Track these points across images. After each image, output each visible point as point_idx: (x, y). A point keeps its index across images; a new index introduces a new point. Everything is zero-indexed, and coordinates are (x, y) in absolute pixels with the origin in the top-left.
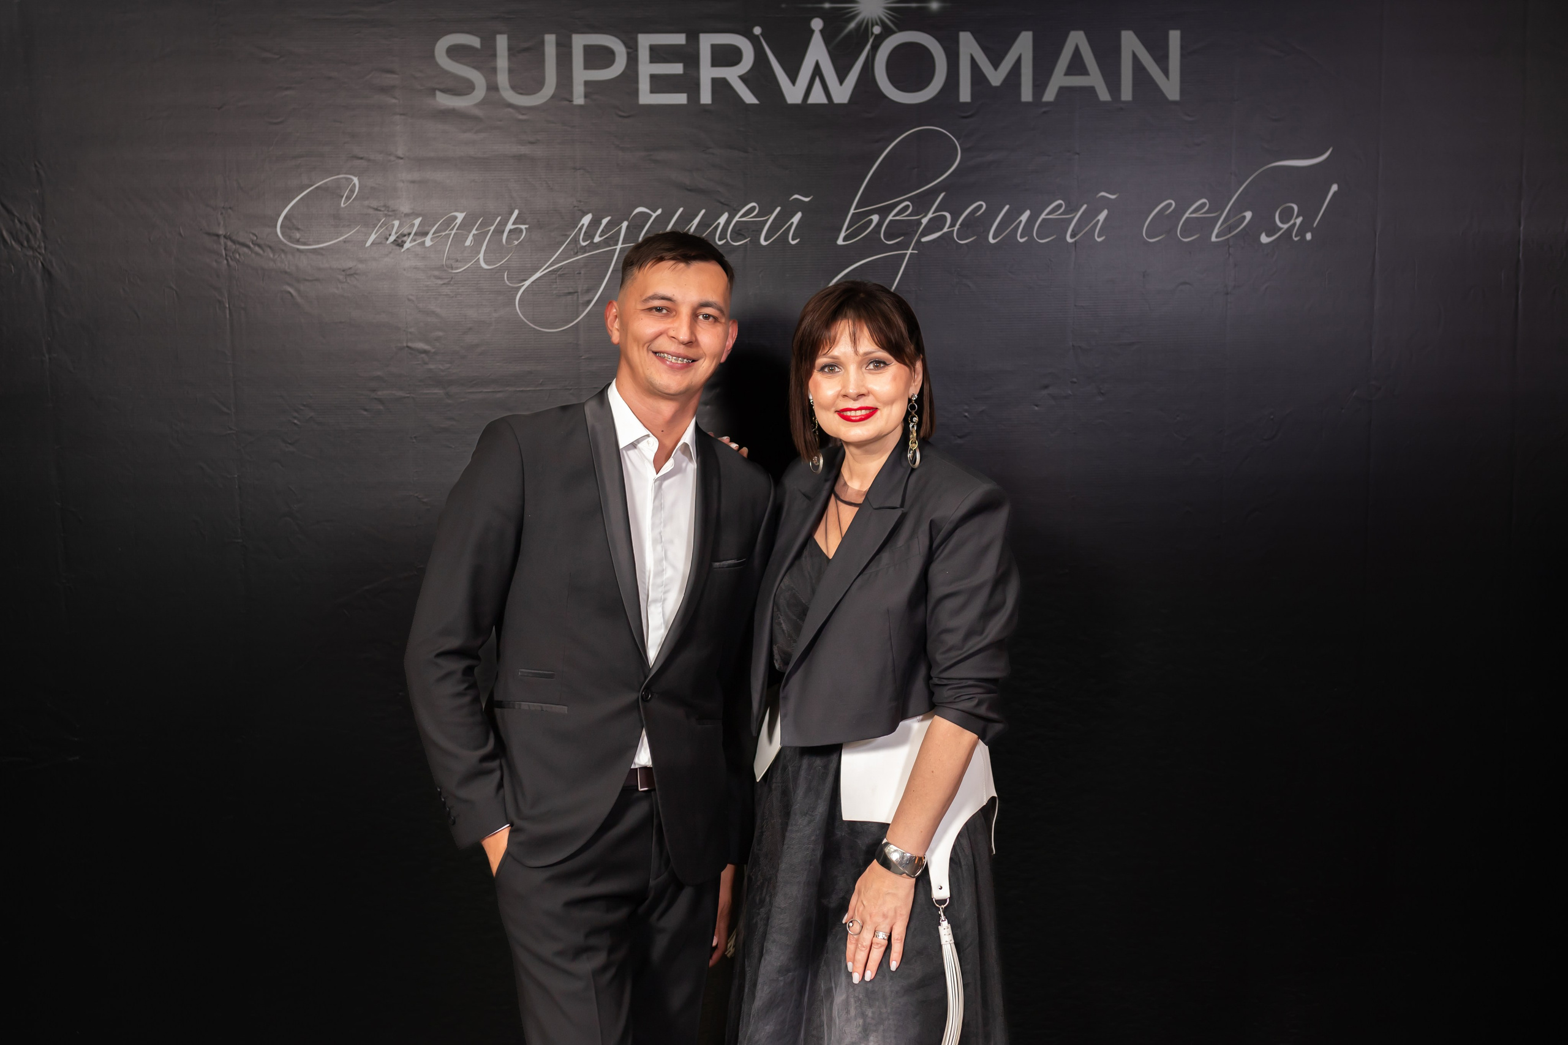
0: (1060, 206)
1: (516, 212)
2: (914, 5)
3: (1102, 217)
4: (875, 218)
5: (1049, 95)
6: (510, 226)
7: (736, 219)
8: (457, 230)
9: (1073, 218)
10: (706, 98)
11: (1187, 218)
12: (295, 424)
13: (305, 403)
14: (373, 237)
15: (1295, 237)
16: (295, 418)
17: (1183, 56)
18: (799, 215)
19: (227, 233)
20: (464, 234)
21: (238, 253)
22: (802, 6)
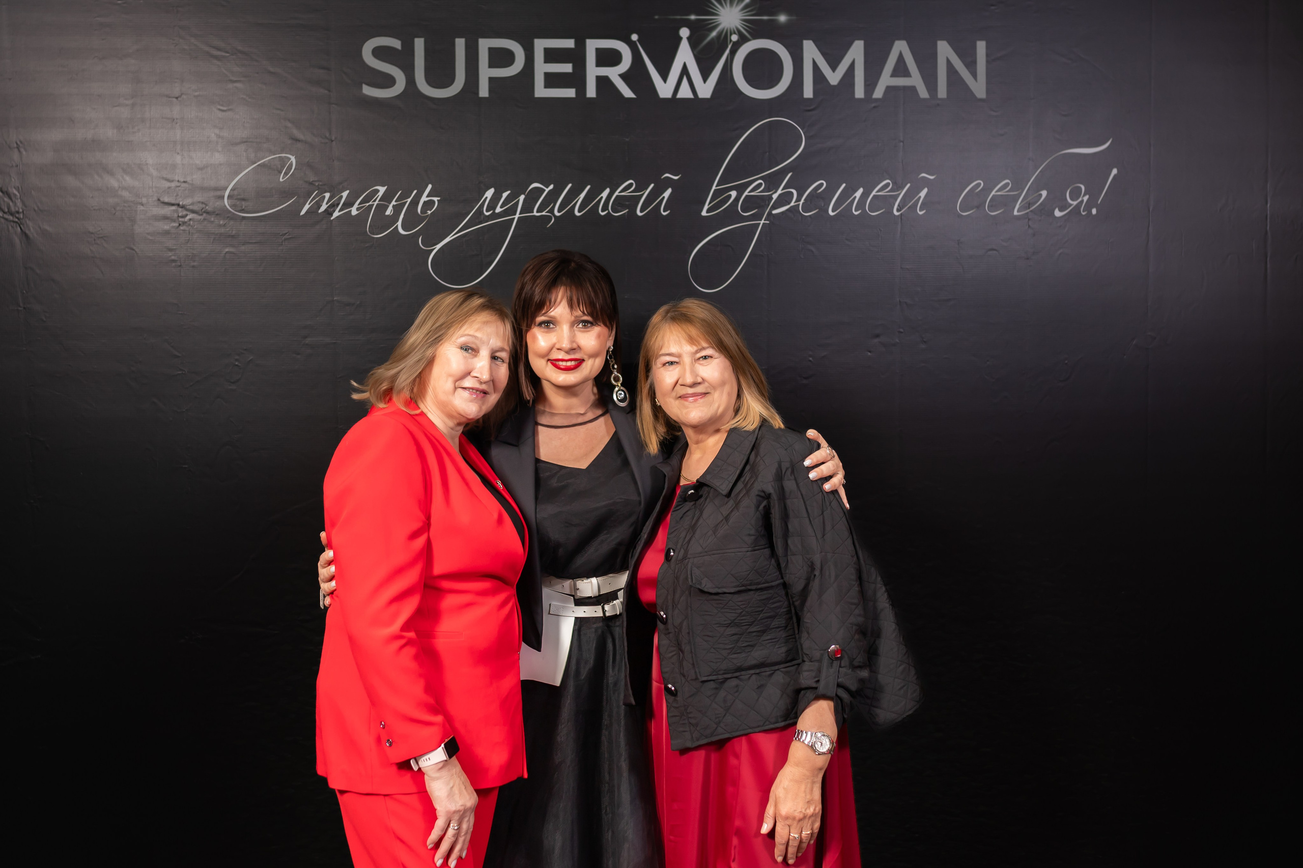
0: (887, 185)
1: (430, 186)
2: (765, 18)
3: (923, 194)
4: (734, 194)
5: (878, 93)
6: (424, 198)
7: (617, 193)
8: (379, 201)
9: (899, 194)
10: (591, 91)
11: (993, 195)
12: (237, 365)
13: (245, 348)
14: (307, 207)
15: (1083, 211)
16: (237, 360)
17: (988, 62)
18: (669, 191)
19: (181, 203)
20: (385, 205)
21: (190, 220)
22: (672, 17)
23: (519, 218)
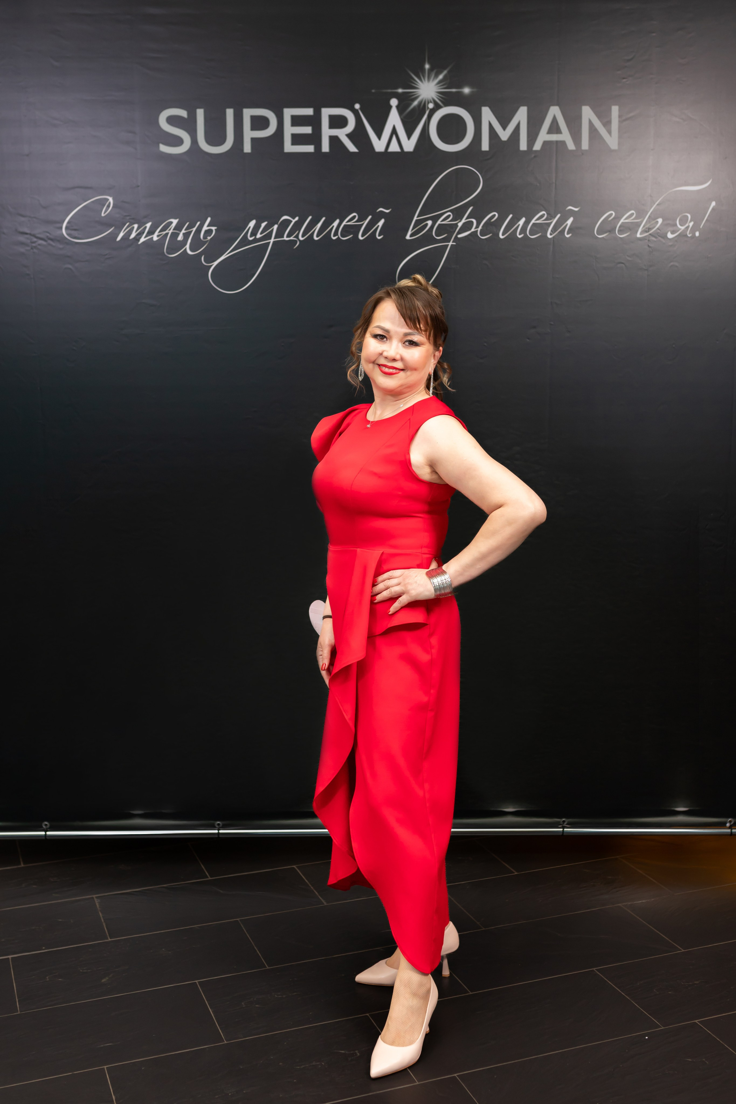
0: (543, 216)
1: (209, 219)
2: (454, 90)
3: (570, 222)
4: (430, 223)
5: (537, 146)
6: (205, 228)
7: (344, 223)
8: (174, 229)
9: (552, 222)
10: (325, 147)
11: (622, 223)
12: (74, 350)
13: (80, 337)
14: (121, 234)
15: (689, 234)
16: (74, 346)
17: (620, 122)
18: (382, 221)
19: (33, 233)
20: (178, 233)
21: (39, 245)
22: (385, 91)
23: (274, 242)
